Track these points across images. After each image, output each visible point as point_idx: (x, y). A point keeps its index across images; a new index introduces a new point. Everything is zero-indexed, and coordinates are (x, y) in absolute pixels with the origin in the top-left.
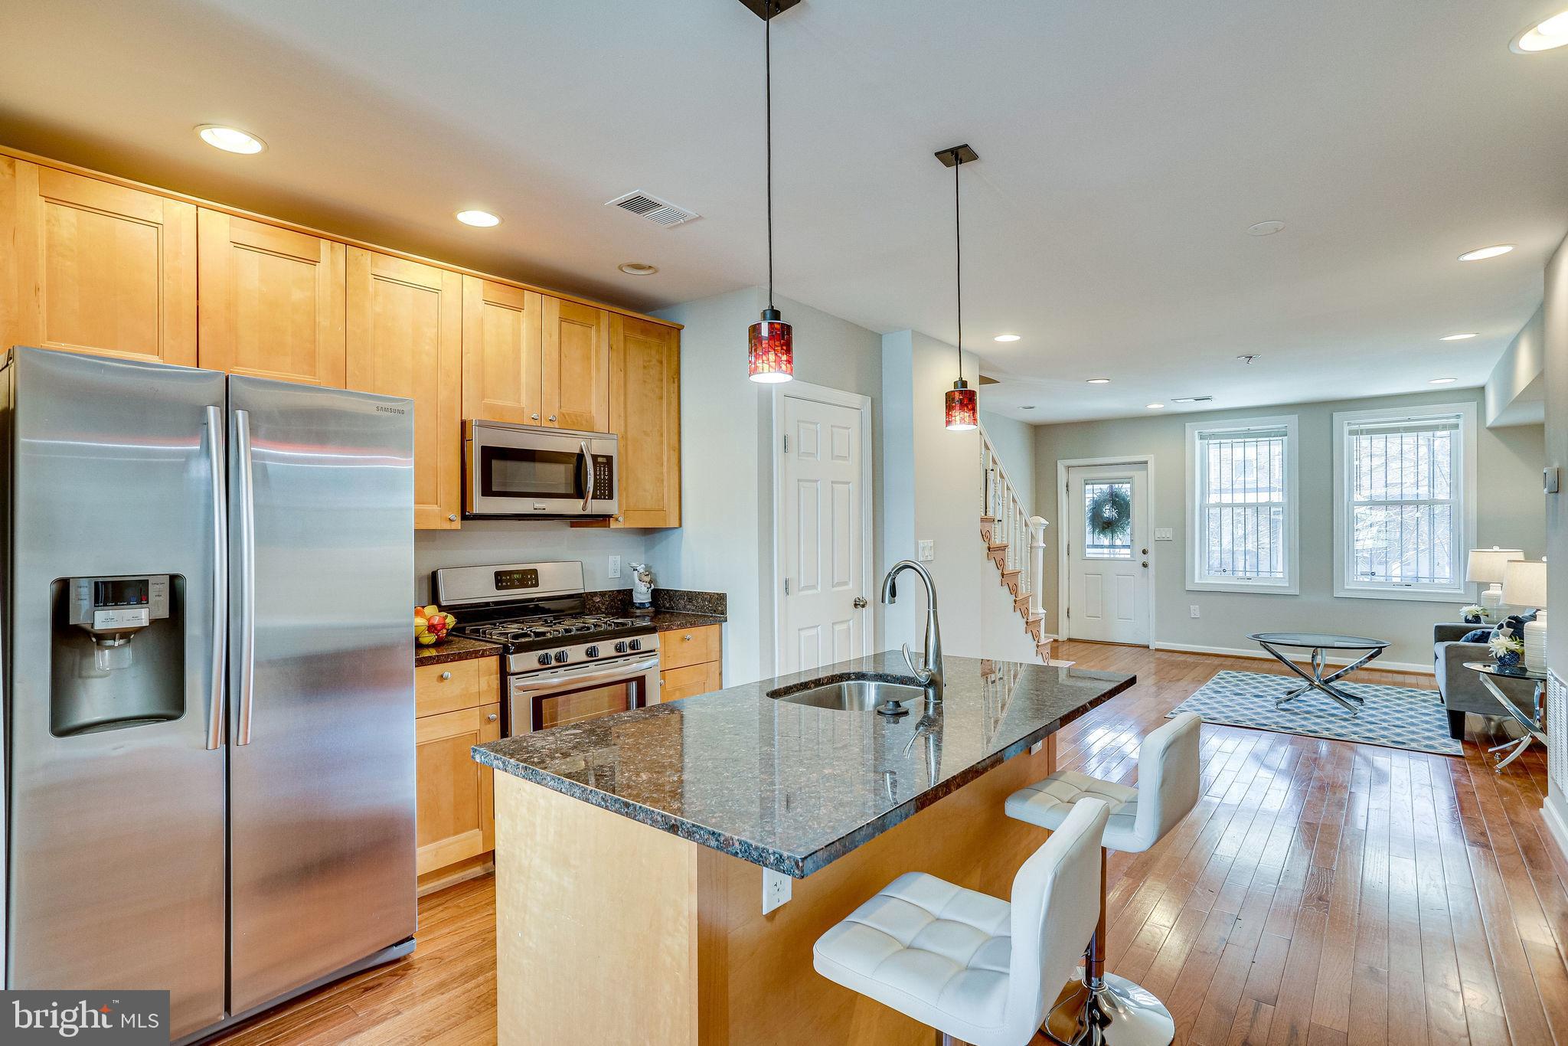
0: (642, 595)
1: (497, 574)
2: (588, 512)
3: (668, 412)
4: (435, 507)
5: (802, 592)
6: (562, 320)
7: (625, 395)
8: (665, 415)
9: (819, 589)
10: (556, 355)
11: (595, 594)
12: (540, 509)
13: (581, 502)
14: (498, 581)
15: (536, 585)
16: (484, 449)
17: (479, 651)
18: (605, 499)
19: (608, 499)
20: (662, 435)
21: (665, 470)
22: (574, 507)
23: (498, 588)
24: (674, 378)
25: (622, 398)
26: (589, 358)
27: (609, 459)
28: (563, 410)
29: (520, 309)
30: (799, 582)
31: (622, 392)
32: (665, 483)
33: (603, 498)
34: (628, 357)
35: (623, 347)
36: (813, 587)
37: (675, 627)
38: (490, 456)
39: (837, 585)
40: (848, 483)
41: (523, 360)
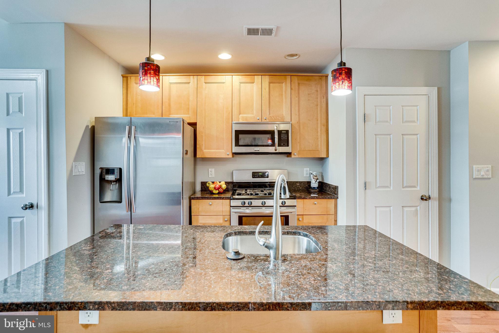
0: (314, 184)
1: (253, 173)
2: (277, 151)
3: (321, 110)
4: (223, 151)
5: (377, 189)
6: (270, 83)
7: (299, 106)
8: (319, 112)
9: (392, 188)
10: (267, 96)
11: (297, 182)
12: (257, 151)
13: (274, 148)
14: (253, 175)
15: (268, 177)
16: (236, 131)
17: (222, 197)
18: (285, 146)
19: (287, 146)
20: (318, 120)
21: (319, 134)
22: (271, 149)
23: (253, 177)
24: (324, 97)
25: (297, 108)
26: (282, 95)
27: (287, 132)
28: (271, 115)
29: (253, 83)
30: (376, 183)
31: (297, 105)
32: (319, 139)
33: (284, 146)
34: (300, 91)
35: (297, 88)
36: (387, 187)
37: (308, 198)
38: (238, 133)
39: (406, 187)
40: (417, 135)
41: (255, 100)
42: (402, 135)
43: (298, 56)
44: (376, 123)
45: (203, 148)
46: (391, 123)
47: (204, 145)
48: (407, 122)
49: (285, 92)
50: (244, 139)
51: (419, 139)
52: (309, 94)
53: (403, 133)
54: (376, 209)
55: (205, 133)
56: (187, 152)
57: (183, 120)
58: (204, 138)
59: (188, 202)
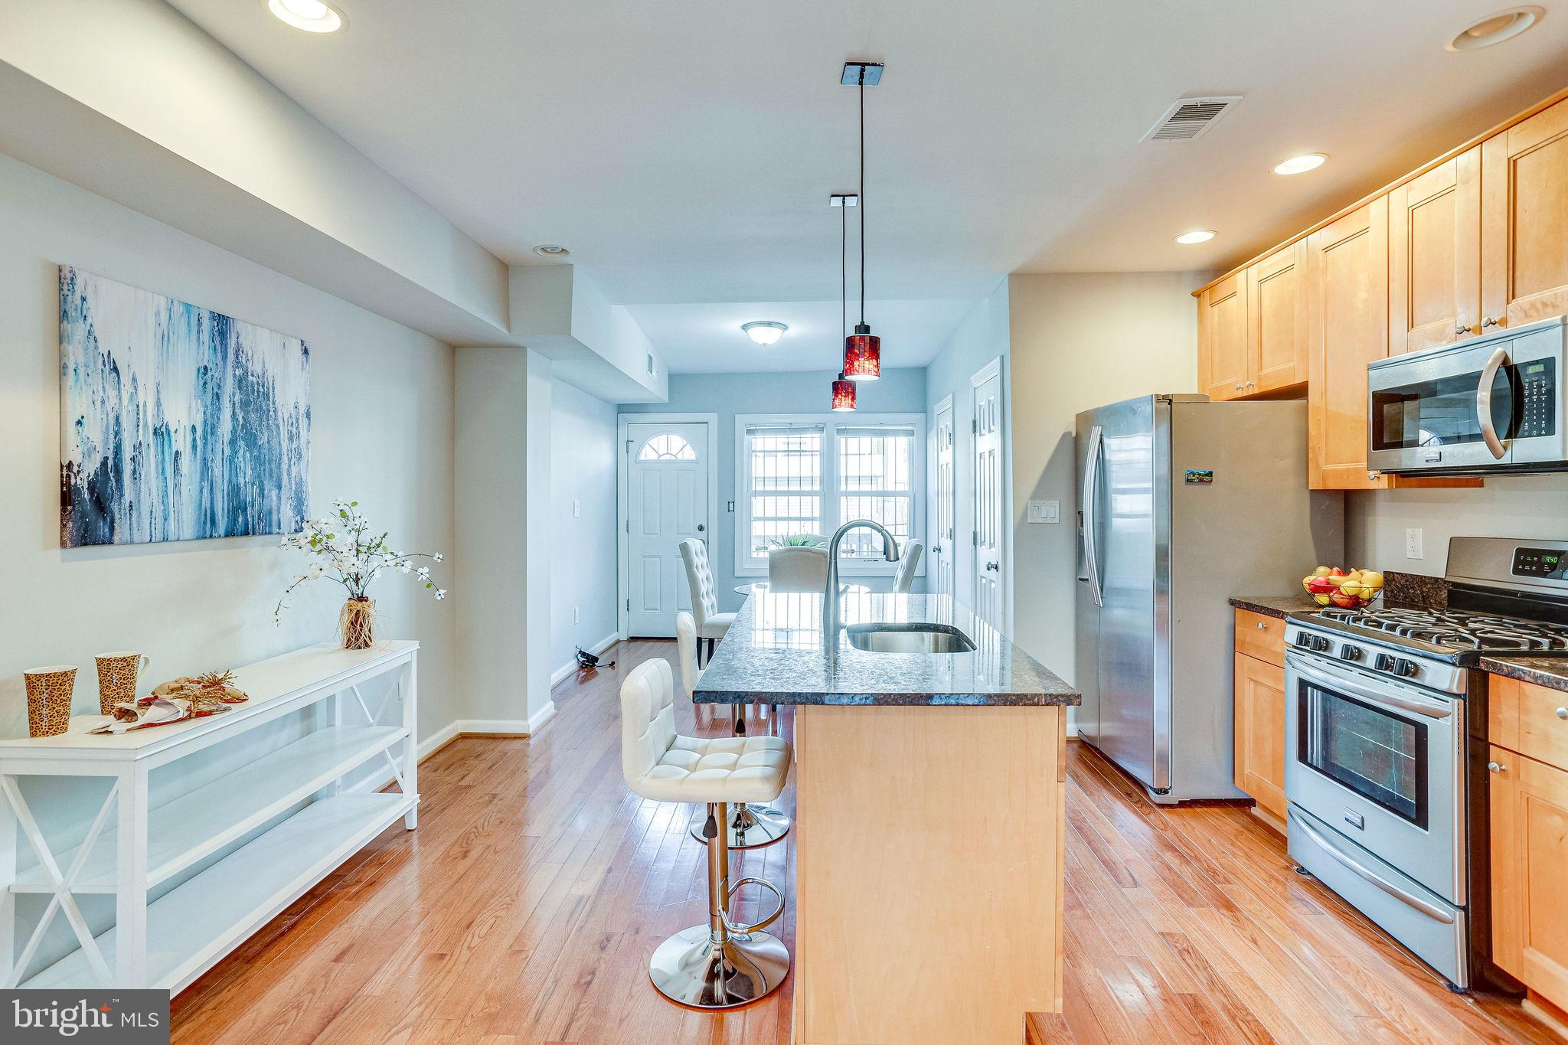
1: (1520, 552)
2: (1505, 460)
6: (1515, 157)
12: (1433, 461)
14: (1518, 562)
16: (1374, 395)
18: (1539, 435)
19: (1546, 434)
23: (1515, 571)
29: (1454, 187)
33: (1535, 432)
45: (1322, 459)
47: (1323, 452)
55: (1326, 410)
56: (1210, 474)
57: (1165, 397)
58: (1323, 426)
59: (1223, 614)
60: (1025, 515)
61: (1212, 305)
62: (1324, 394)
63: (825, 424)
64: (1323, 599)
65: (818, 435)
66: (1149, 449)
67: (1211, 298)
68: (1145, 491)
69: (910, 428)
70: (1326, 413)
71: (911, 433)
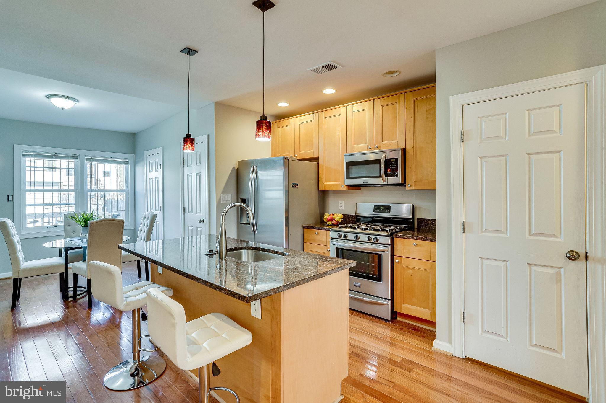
1: (374, 207)
2: (386, 183)
4: (339, 183)
5: (484, 233)
6: (383, 105)
7: (414, 128)
9: (509, 234)
10: (380, 121)
12: (365, 182)
13: (381, 179)
15: (389, 212)
16: (347, 163)
19: (396, 177)
22: (379, 181)
23: (374, 211)
26: (395, 117)
27: (396, 159)
28: (383, 142)
29: (365, 110)
31: (412, 127)
33: (393, 176)
34: (416, 108)
35: (412, 106)
36: (500, 232)
37: (406, 237)
38: (349, 165)
39: (535, 234)
40: (559, 152)
41: (367, 128)
42: (528, 154)
43: (398, 73)
44: (481, 141)
45: (324, 181)
46: (507, 139)
47: (324, 179)
48: (536, 133)
49: (398, 113)
50: (355, 171)
51: (562, 159)
52: (427, 111)
53: (529, 152)
54: (482, 261)
55: (325, 166)
56: (297, 185)
57: (287, 158)
58: (324, 171)
59: (300, 229)
60: (220, 199)
61: (279, 128)
62: (324, 161)
63: (79, 155)
64: (330, 223)
65: (73, 161)
66: (282, 175)
67: (278, 125)
68: (280, 190)
69: (126, 161)
70: (325, 167)
71: (127, 163)
